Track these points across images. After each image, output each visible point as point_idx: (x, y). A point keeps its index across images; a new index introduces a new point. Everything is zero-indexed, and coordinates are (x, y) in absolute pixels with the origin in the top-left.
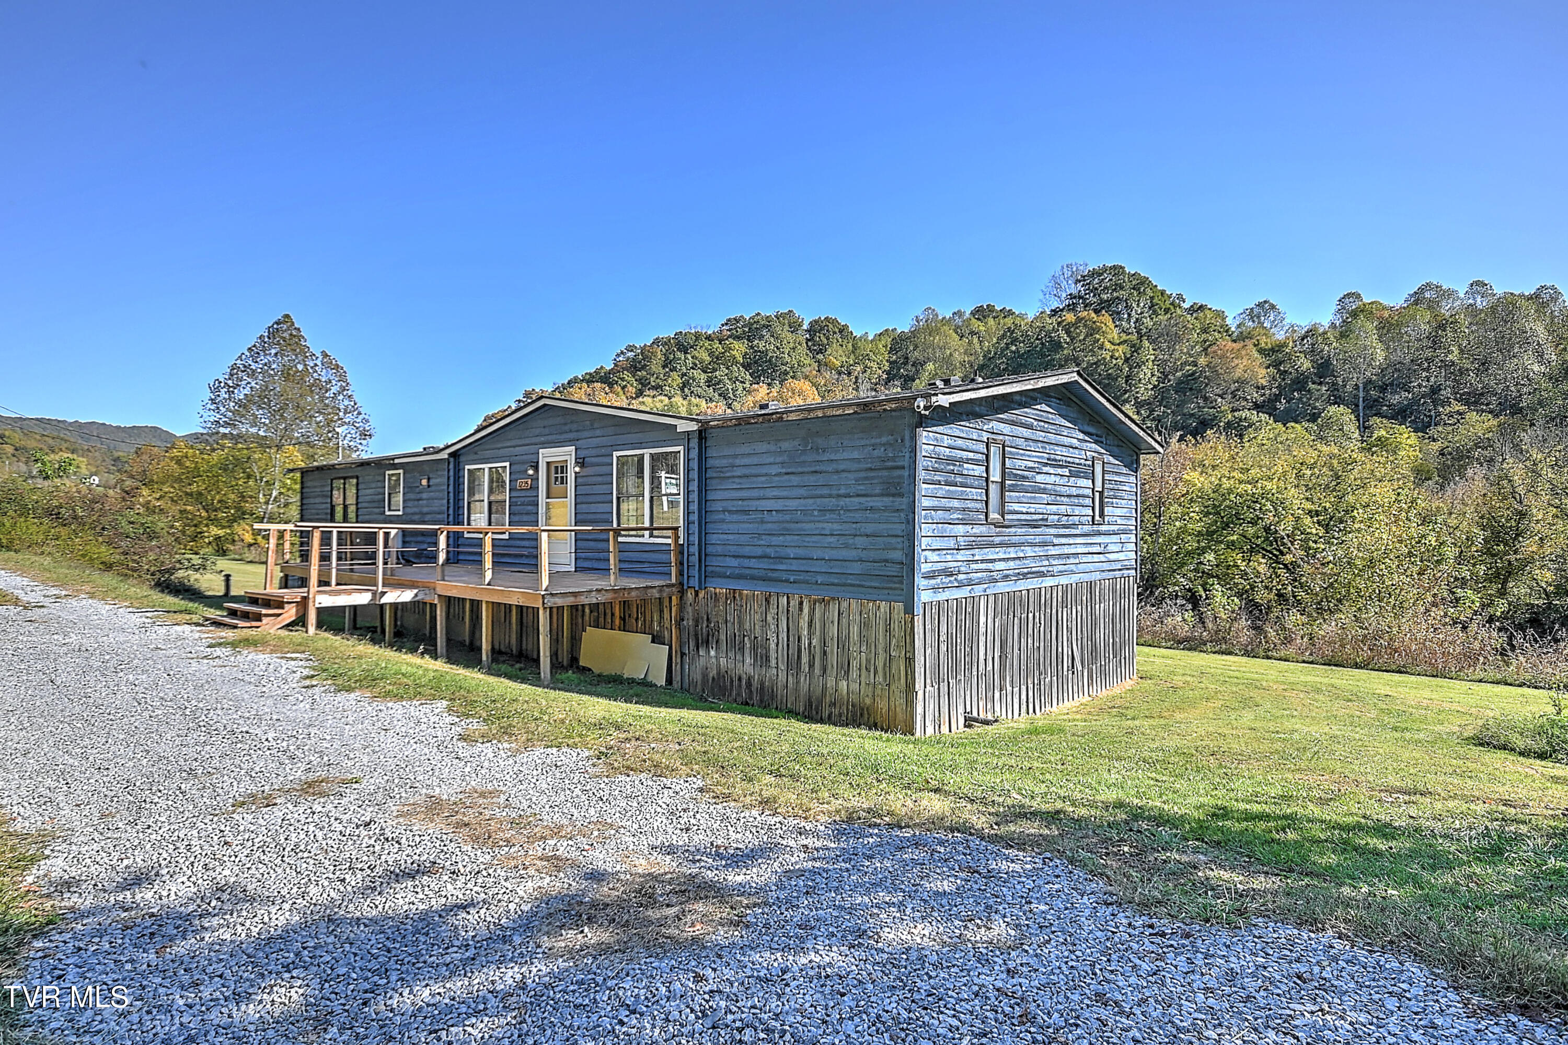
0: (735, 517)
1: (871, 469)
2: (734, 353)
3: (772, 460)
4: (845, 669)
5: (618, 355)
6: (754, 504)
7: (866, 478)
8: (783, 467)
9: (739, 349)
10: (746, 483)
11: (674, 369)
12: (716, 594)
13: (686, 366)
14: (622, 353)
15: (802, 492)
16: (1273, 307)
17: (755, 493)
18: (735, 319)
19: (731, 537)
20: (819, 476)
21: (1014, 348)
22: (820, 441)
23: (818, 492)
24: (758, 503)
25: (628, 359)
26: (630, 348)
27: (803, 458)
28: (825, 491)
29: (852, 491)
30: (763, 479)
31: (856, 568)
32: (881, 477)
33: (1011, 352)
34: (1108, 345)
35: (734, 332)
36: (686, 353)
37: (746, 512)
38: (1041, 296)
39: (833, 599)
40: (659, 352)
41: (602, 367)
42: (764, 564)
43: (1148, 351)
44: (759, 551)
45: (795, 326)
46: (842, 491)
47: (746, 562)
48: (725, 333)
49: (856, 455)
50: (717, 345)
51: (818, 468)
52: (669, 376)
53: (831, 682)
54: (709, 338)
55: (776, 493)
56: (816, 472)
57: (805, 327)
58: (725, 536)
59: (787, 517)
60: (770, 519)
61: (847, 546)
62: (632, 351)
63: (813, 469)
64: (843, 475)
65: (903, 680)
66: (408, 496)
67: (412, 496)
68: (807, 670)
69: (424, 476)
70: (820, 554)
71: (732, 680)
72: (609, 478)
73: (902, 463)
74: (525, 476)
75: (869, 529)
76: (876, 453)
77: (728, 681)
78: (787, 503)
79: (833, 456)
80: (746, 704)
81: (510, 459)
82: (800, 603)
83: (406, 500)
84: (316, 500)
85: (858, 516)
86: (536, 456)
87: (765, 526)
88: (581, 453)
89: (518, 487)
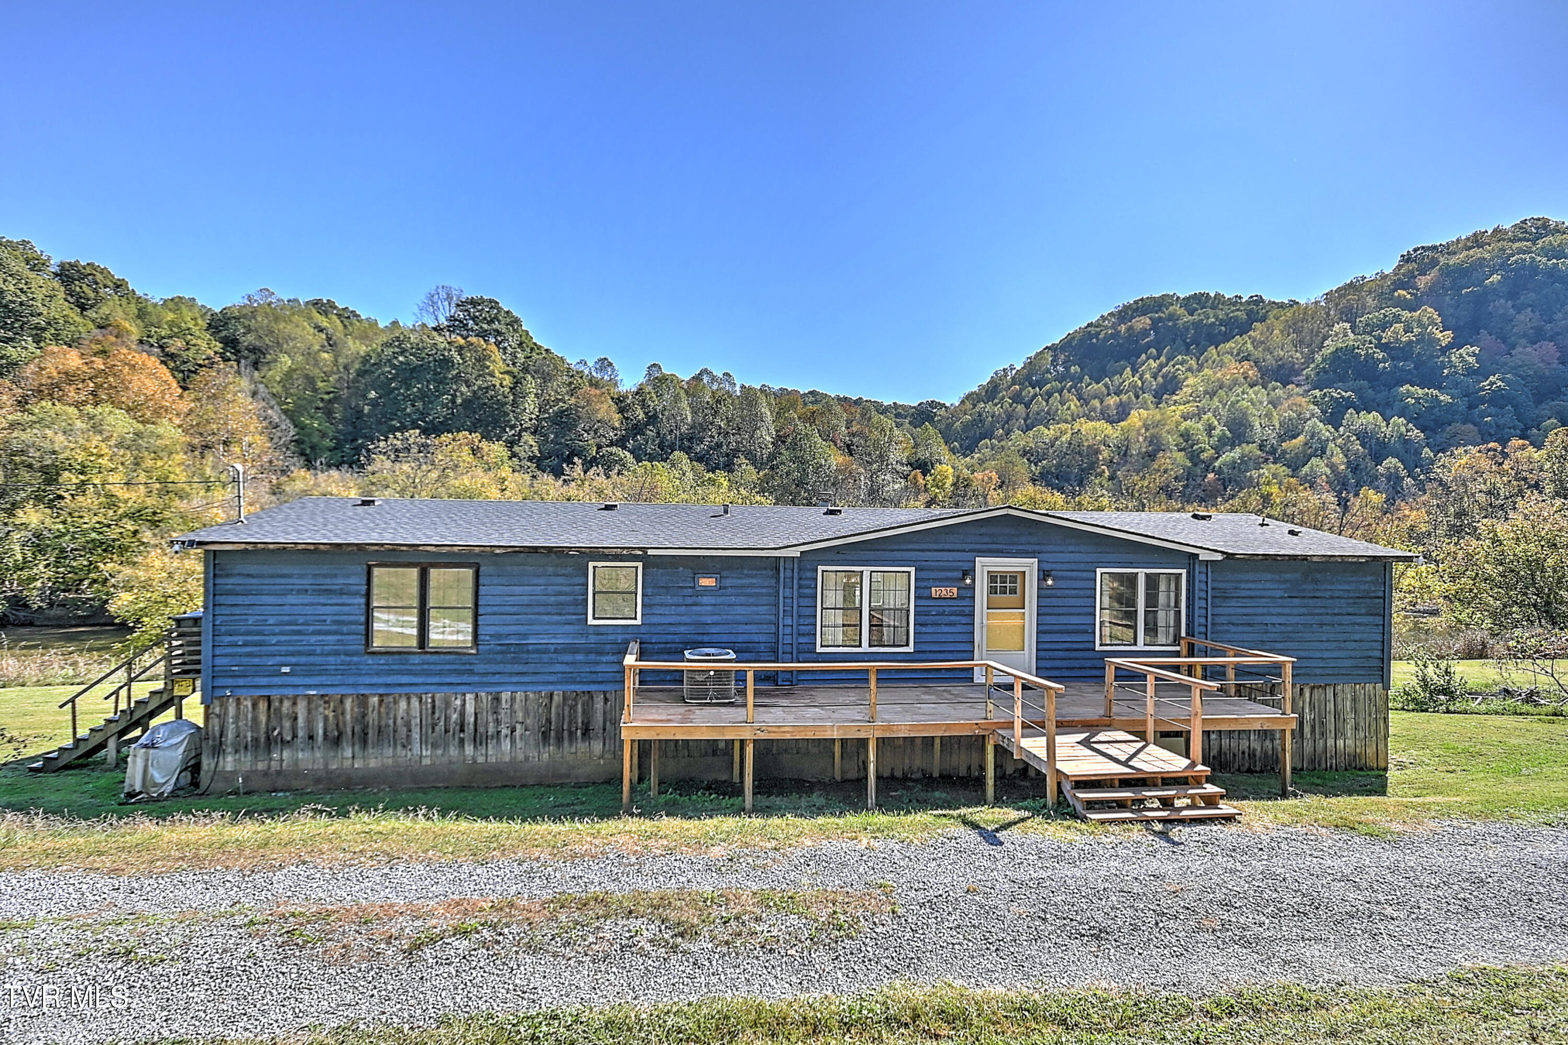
0: (1240, 628)
1: (1359, 597)
3: (1276, 586)
4: (1339, 733)
6: (1259, 619)
7: (1355, 603)
8: (1285, 592)
10: (1249, 603)
15: (1303, 610)
16: (610, 364)
17: (1260, 611)
20: (1317, 600)
22: (1319, 576)
23: (1317, 611)
24: (1262, 618)
27: (1304, 587)
28: (1324, 611)
29: (1344, 611)
30: (1265, 600)
31: (1348, 663)
32: (1366, 603)
34: (497, 374)
37: (1249, 625)
38: (416, 311)
39: (1329, 685)
43: (531, 384)
46: (1336, 611)
49: (1347, 587)
51: (1316, 595)
53: (1330, 742)
55: (1280, 610)
56: (1316, 597)
57: (52, 268)
59: (1290, 629)
60: (1274, 630)
61: (1340, 649)
63: (1311, 595)
64: (1337, 600)
65: (1382, 733)
66: (657, 600)
67: (669, 599)
68: (1309, 736)
69: (707, 574)
70: (1318, 655)
71: (1234, 755)
72: (1089, 592)
73: (1381, 594)
74: (947, 584)
75: (1357, 637)
76: (1362, 587)
77: (1229, 757)
78: (1290, 618)
79: (1329, 587)
80: (1249, 771)
81: (917, 564)
82: (1301, 690)
83: (650, 606)
84: (291, 599)
85: (1349, 629)
86: (971, 564)
87: (1269, 635)
88: (1047, 567)
89: (934, 595)
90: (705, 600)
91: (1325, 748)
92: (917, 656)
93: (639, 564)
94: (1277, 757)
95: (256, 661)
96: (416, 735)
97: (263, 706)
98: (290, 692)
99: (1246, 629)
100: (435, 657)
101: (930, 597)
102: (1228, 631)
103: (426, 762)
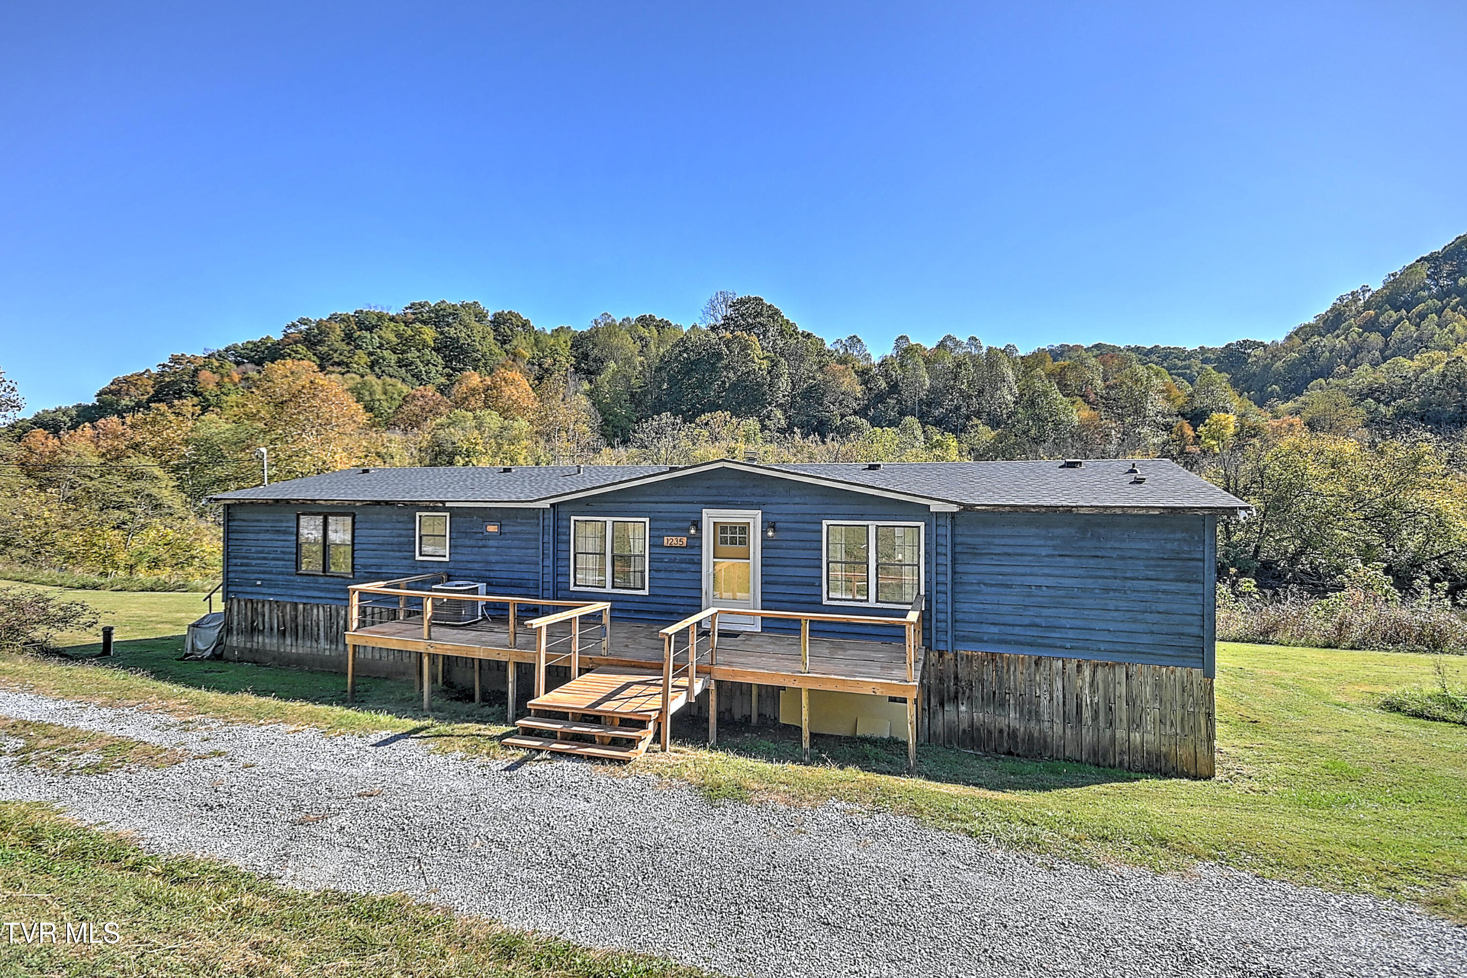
0: (994, 589)
1: (1163, 559)
2: (425, 336)
3: (1042, 542)
4: (1135, 723)
5: (289, 327)
6: (1018, 580)
7: (1157, 566)
8: (1055, 550)
9: (429, 334)
10: (1005, 561)
11: (358, 347)
12: (967, 656)
13: (372, 345)
14: (294, 325)
15: (1080, 572)
16: (859, 341)
17: (1020, 570)
18: (420, 304)
19: (987, 606)
20: (1100, 560)
21: (685, 355)
22: (1102, 531)
23: (1099, 573)
24: (1023, 578)
25: (301, 332)
26: (303, 321)
27: (1081, 544)
28: (1108, 573)
29: (1141, 575)
30: (1030, 558)
31: (1147, 639)
32: (1175, 566)
33: (684, 358)
34: (756, 360)
35: (419, 315)
36: (371, 332)
37: (1008, 586)
38: (701, 315)
39: (1119, 664)
40: (338, 330)
41: (268, 337)
42: (1034, 632)
43: (784, 367)
44: (1027, 621)
45: (480, 317)
46: (1128, 575)
47: (1009, 630)
48: (409, 316)
49: (1145, 546)
50: (402, 327)
51: (1099, 554)
52: (354, 354)
53: (1121, 734)
54: (392, 319)
55: (1047, 571)
56: (1097, 557)
57: (489, 318)
58: (981, 606)
59: (1062, 593)
60: (1041, 593)
61: (1135, 621)
62: (305, 324)
63: (1093, 554)
64: (1131, 561)
65: (1203, 731)
66: (460, 542)
67: (467, 542)
68: (1090, 723)
69: (492, 522)
70: (1102, 626)
71: (989, 732)
72: (815, 545)
73: (1199, 556)
74: (677, 534)
75: (1162, 607)
76: (1169, 546)
77: (984, 734)
78: (1061, 580)
79: (1117, 545)
80: (1010, 753)
81: (652, 515)
82: (1079, 666)
83: (455, 546)
84: (262, 536)
85: (1148, 596)
86: (699, 515)
87: (1033, 599)
88: (773, 518)
89: (665, 544)
90: (491, 543)
91: (1113, 739)
92: (652, 599)
93: (448, 514)
94: (1045, 741)
95: (246, 576)
96: (322, 634)
97: (249, 605)
98: (261, 597)
99: (1003, 590)
100: (332, 579)
101: (662, 546)
102: (978, 592)
103: (327, 653)
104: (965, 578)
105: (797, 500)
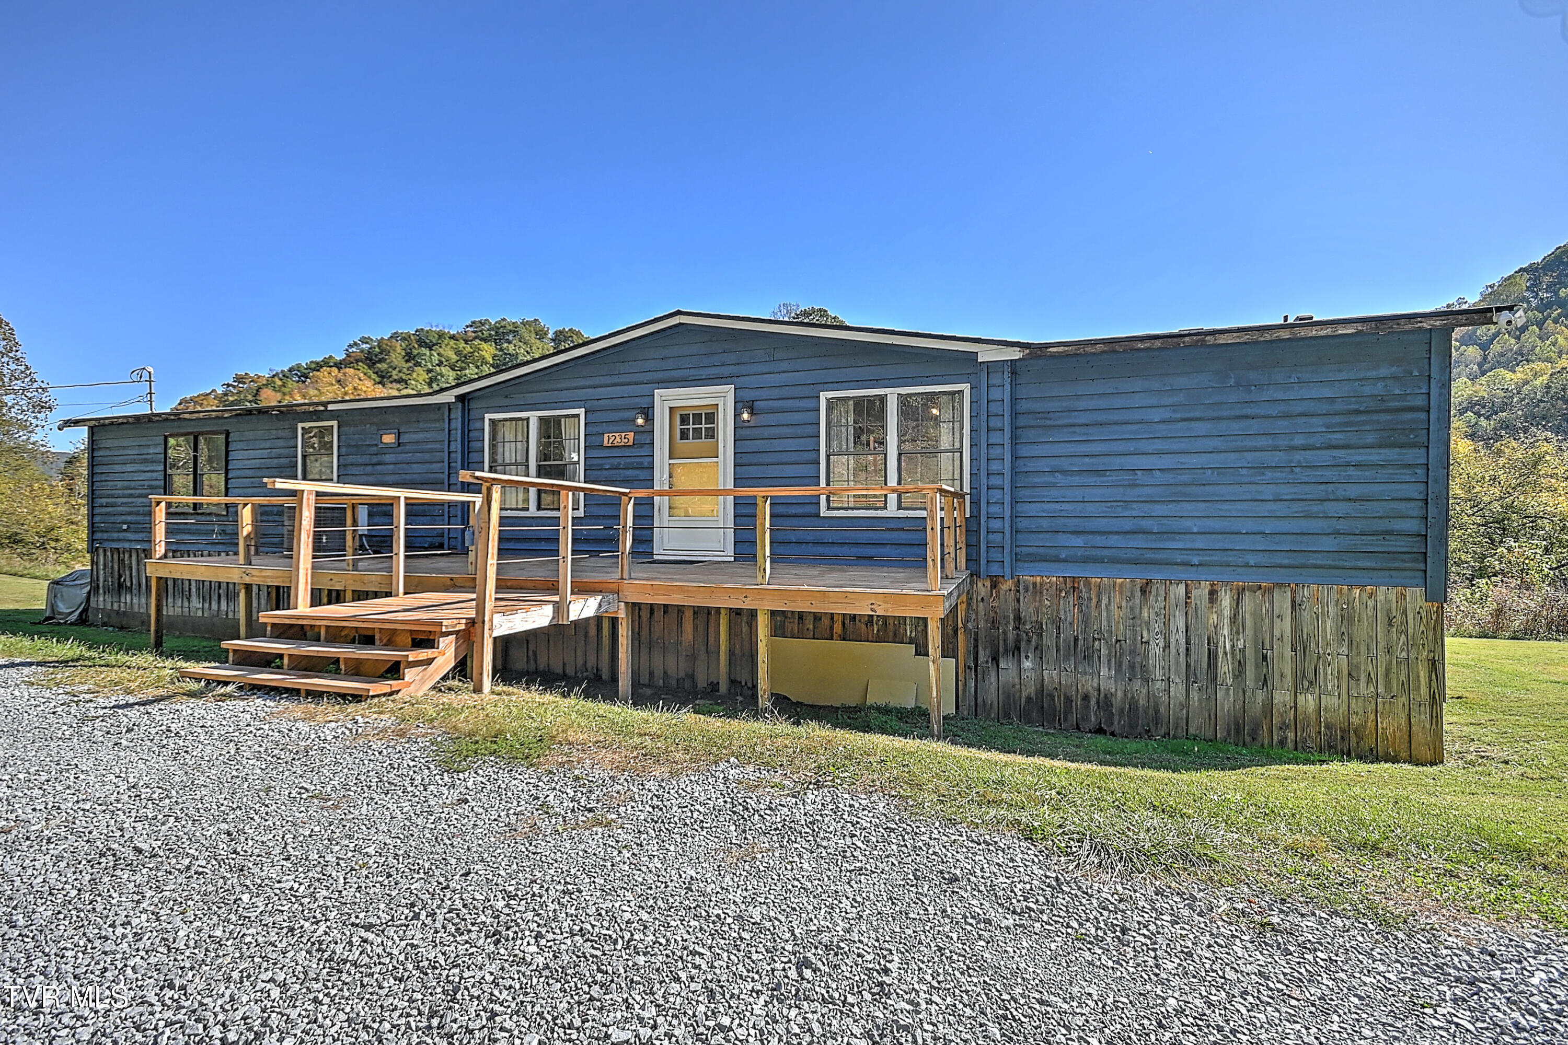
0: (1077, 480)
1: (1358, 412)
2: (484, 353)
3: (1154, 401)
4: (1306, 679)
5: (351, 346)
6: (1117, 462)
7: (1347, 424)
8: (1174, 411)
9: (488, 351)
10: (1099, 434)
11: (418, 364)
12: (1035, 584)
13: (431, 362)
14: (355, 344)
15: (1216, 443)
17: (1118, 447)
18: (480, 322)
19: (1065, 506)
20: (1251, 422)
22: (1253, 376)
23: (1248, 443)
24: (1123, 459)
25: (362, 351)
26: (364, 340)
27: (1217, 398)
28: (1268, 442)
29: (1318, 440)
30: (1135, 427)
31: (1329, 544)
32: (1378, 422)
35: (480, 334)
36: (431, 350)
37: (1096, 472)
39: (1280, 585)
40: (399, 347)
41: (331, 357)
42: (1139, 542)
44: (1128, 525)
45: (541, 334)
46: (1298, 442)
47: (1100, 540)
48: (470, 334)
50: (462, 344)
51: (1249, 411)
52: (413, 371)
53: (1282, 697)
54: (452, 337)
55: (1163, 445)
56: (1246, 417)
57: (550, 336)
58: (1057, 506)
59: (1185, 478)
60: (1150, 481)
61: (1308, 515)
62: (367, 343)
63: (1238, 413)
64: (1301, 420)
65: (1424, 690)
66: (351, 459)
67: (360, 459)
68: (1230, 681)
69: (385, 427)
70: (1250, 525)
71: (1069, 700)
72: (809, 430)
73: (1420, 402)
74: (620, 429)
75: (1353, 491)
76: (1368, 390)
77: (1059, 703)
78: (1183, 458)
79: (1279, 395)
80: (1100, 731)
81: (588, 405)
82: (1213, 593)
83: (345, 466)
84: (129, 468)
85: (1329, 474)
86: (648, 399)
87: (1138, 491)
88: (749, 395)
89: (605, 443)
90: (388, 458)
91: (1269, 707)
93: (335, 423)
94: (1157, 712)
95: (112, 519)
96: (194, 590)
97: (116, 557)
98: (127, 545)
99: (1092, 480)
100: (203, 518)
101: (601, 446)
102: (1053, 485)
103: (200, 613)
104: (1032, 465)
105: (784, 366)
